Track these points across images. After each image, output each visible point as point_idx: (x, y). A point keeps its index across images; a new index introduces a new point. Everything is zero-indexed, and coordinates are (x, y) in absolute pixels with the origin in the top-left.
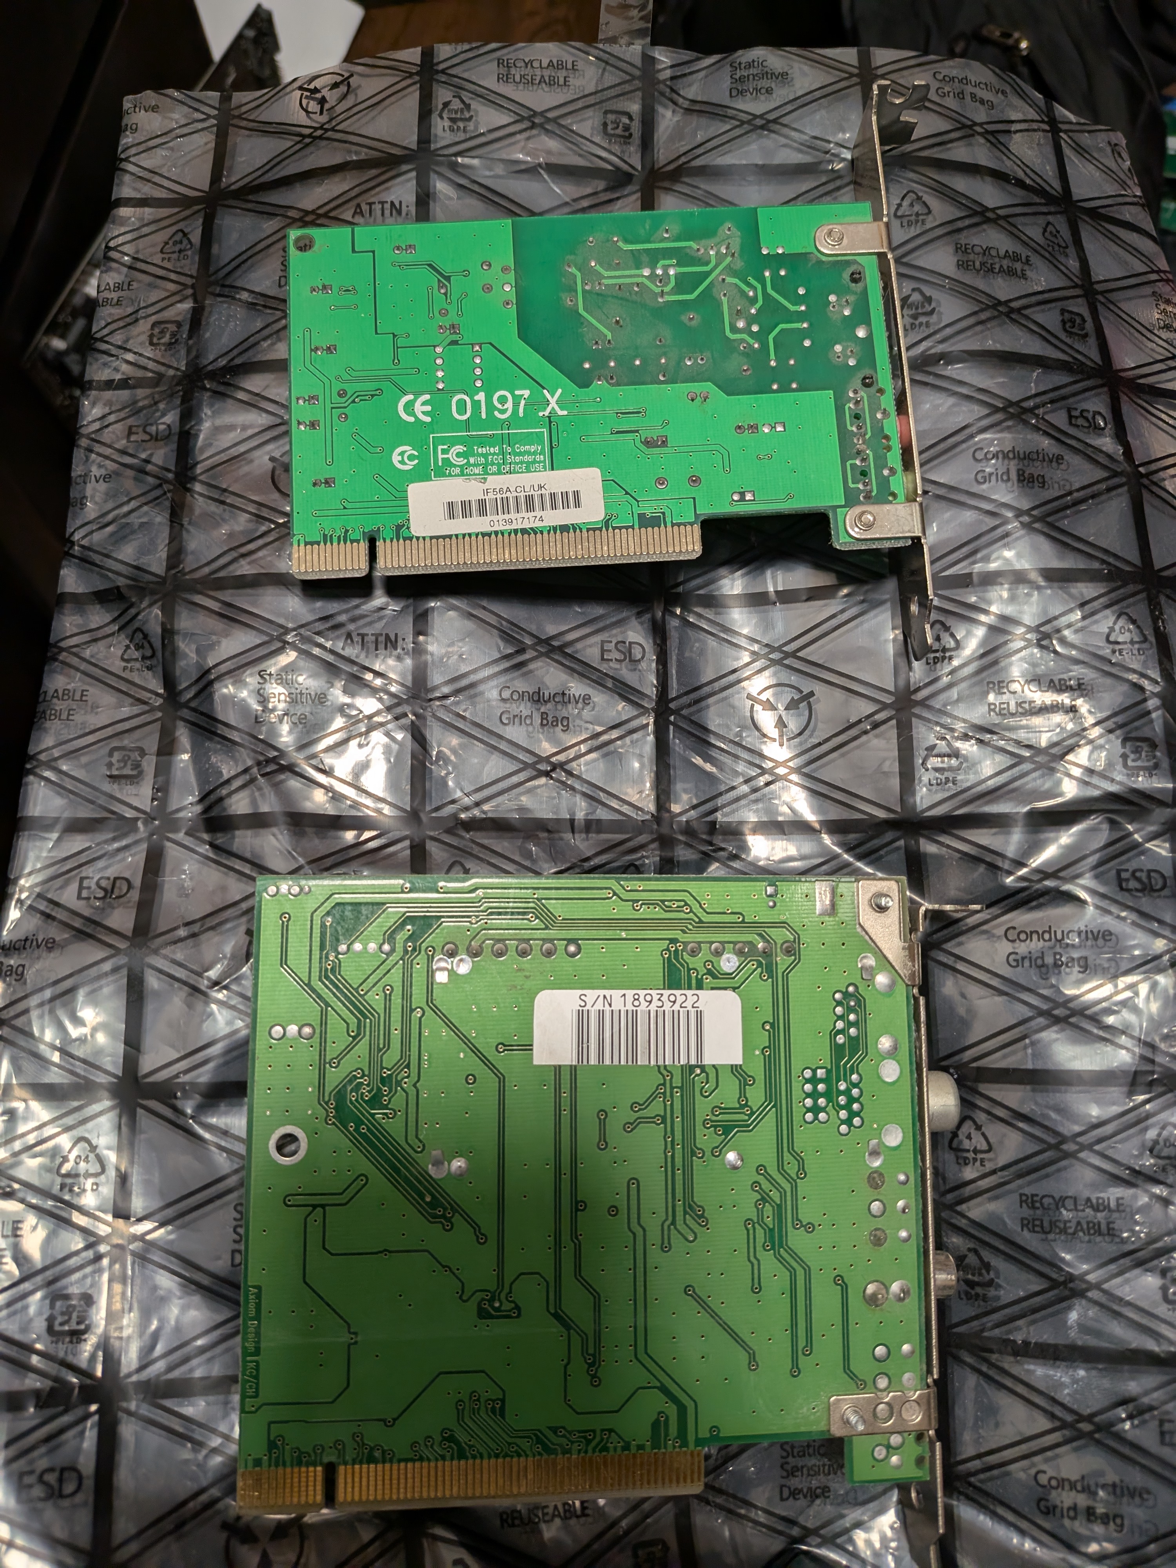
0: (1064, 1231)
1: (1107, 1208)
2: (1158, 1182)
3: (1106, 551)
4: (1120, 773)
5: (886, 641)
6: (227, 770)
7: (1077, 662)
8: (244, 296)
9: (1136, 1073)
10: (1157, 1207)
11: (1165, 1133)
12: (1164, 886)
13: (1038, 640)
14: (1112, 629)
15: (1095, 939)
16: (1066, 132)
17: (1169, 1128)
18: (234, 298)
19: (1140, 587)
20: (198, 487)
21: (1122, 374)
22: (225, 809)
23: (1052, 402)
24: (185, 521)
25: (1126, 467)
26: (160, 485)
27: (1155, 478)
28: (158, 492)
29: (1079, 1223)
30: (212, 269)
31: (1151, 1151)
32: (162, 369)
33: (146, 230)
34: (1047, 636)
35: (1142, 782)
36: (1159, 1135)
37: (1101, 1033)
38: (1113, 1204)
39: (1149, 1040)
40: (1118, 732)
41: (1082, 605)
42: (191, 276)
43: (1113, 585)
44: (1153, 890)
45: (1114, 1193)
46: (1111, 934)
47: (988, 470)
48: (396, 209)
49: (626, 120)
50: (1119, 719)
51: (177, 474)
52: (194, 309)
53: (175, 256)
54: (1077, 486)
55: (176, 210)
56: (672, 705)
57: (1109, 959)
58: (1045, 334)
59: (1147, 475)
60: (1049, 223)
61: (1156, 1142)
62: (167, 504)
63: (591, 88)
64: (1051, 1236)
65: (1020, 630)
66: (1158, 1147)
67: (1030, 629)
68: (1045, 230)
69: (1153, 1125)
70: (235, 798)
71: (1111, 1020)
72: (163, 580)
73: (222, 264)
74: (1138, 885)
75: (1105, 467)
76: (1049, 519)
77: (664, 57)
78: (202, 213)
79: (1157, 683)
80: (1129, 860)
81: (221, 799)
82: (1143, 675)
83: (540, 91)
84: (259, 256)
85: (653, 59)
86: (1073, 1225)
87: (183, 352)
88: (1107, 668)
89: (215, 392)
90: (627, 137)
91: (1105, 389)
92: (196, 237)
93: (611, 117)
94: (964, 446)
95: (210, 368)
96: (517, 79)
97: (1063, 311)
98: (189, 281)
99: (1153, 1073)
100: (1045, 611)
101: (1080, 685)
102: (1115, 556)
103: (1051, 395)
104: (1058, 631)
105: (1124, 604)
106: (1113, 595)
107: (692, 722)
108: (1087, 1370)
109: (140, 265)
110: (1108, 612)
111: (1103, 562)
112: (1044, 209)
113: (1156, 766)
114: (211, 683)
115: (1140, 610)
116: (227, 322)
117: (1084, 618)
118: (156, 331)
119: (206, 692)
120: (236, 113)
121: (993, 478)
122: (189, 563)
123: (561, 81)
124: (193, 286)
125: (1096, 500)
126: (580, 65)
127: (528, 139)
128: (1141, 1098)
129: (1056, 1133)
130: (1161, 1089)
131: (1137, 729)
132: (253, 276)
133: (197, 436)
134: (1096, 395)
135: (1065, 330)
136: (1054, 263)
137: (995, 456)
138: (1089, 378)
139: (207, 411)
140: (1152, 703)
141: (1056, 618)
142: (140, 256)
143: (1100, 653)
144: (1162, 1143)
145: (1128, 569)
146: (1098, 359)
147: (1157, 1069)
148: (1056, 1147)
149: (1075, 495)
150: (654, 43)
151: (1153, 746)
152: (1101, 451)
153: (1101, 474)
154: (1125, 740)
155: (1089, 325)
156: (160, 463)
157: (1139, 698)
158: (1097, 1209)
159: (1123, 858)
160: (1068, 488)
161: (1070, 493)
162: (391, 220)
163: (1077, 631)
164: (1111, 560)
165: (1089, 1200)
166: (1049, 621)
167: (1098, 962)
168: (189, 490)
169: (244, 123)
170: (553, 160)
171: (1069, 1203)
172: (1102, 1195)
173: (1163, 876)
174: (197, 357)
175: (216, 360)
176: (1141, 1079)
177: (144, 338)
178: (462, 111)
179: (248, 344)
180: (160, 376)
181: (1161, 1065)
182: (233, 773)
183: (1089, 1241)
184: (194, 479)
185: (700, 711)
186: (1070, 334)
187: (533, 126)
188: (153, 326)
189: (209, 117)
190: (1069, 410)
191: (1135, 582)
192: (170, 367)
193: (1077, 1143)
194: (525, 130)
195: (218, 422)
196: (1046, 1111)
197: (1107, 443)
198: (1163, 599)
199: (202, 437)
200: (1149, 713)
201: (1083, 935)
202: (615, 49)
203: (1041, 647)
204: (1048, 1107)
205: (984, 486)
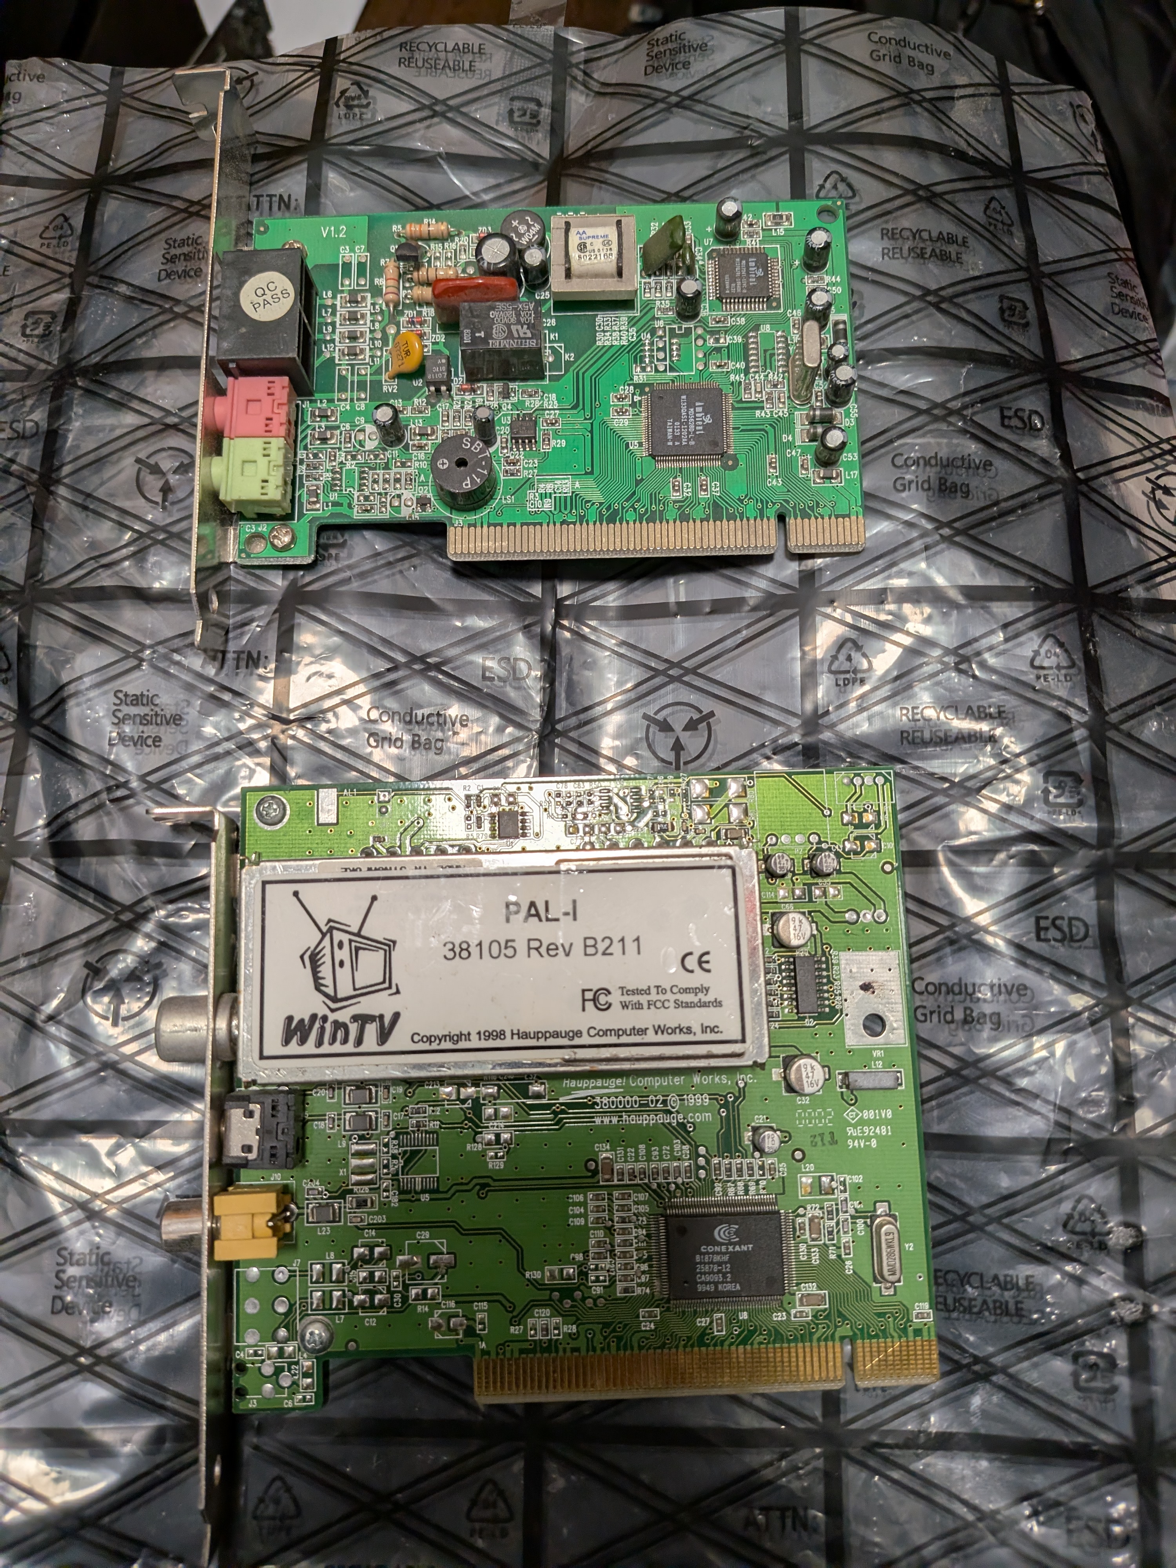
0: (968, 1310)
1: (1016, 1286)
2: (1071, 1259)
3: (1034, 567)
4: (1041, 809)
5: (793, 659)
6: (76, 793)
7: (997, 687)
8: (123, 289)
9: (1050, 1141)
10: (1070, 1287)
11: (1080, 1207)
12: (1086, 936)
13: (956, 664)
14: (1037, 653)
15: (1009, 993)
16: (1019, 94)
17: (1085, 1202)
18: (111, 291)
19: (1070, 606)
20: (62, 491)
21: (1065, 367)
22: (71, 834)
23: (983, 401)
24: (47, 526)
25: (1062, 472)
26: (24, 487)
27: (1095, 484)
28: (22, 494)
29: (985, 1302)
30: (92, 259)
31: (1065, 1225)
32: (32, 362)
33: (25, 212)
34: (966, 659)
35: (1064, 821)
36: (1074, 1208)
37: (1013, 1096)
38: (1021, 1283)
39: (1065, 1105)
40: (1040, 766)
41: (1005, 626)
42: (70, 265)
43: (1042, 604)
44: (1072, 940)
45: (1024, 1271)
46: (1026, 988)
47: (908, 477)
48: (285, 204)
49: (532, 106)
50: (1042, 751)
51: (41, 476)
52: (70, 299)
53: (54, 242)
54: (1006, 494)
55: (59, 192)
56: (559, 727)
57: (1024, 1016)
58: (980, 326)
59: (1086, 481)
60: (993, 199)
61: (1070, 1217)
62: (30, 508)
63: (498, 74)
64: (955, 1315)
65: (937, 653)
66: (1071, 1223)
67: (947, 652)
68: (987, 207)
69: (1067, 1198)
70: (82, 823)
71: (1023, 1082)
72: (22, 589)
73: (103, 252)
74: (1058, 935)
75: (1037, 472)
76: (971, 532)
77: (576, 38)
78: (86, 197)
79: (1084, 711)
80: (1049, 906)
81: (68, 824)
82: (1069, 704)
83: (443, 77)
84: (141, 247)
85: (567, 41)
86: (979, 1303)
87: (56, 346)
88: (1030, 695)
89: (88, 391)
90: (534, 123)
91: (1044, 385)
92: (78, 221)
93: (517, 104)
94: (883, 451)
95: (83, 363)
96: (420, 64)
97: (1002, 298)
98: (67, 269)
99: (1068, 1141)
100: (964, 632)
101: (1000, 713)
102: (1045, 572)
103: (982, 393)
104: (978, 654)
105: (1051, 625)
106: (1039, 615)
107: (581, 744)
108: (990, 1460)
109: (17, 250)
110: (1033, 634)
111: (1031, 578)
112: (990, 183)
113: (1081, 803)
114: (63, 701)
115: (1069, 631)
116: (104, 316)
117: (1007, 640)
118: (30, 321)
119: (58, 710)
120: (127, 90)
121: (913, 486)
122: (48, 572)
123: (467, 66)
124: (71, 276)
125: (1027, 511)
126: (488, 48)
127: (428, 127)
128: (1053, 1168)
129: (962, 1204)
130: (1077, 1159)
131: (1061, 762)
132: (132, 267)
133: (66, 438)
134: (1032, 393)
135: (1003, 320)
136: (995, 244)
137: (916, 462)
138: (1026, 374)
139: (78, 410)
140: (1079, 734)
141: (976, 640)
142: (18, 240)
143: (1023, 678)
144: (1076, 1217)
145: (1057, 586)
146: (1038, 351)
147: (1073, 1136)
148: (962, 1218)
149: (1003, 505)
150: (568, 24)
151: (1078, 780)
152: (1035, 455)
153: (1033, 480)
154: (1047, 775)
155: (1032, 314)
156: (25, 463)
157: (1066, 727)
158: (1004, 1287)
159: (1044, 904)
160: (994, 497)
161: (996, 503)
162: (280, 214)
163: (998, 655)
164: (1039, 576)
165: (996, 1277)
166: (968, 643)
167: (1011, 1018)
168: (52, 493)
169: (135, 104)
170: (454, 150)
171: (975, 1280)
172: (1011, 1272)
173: (1086, 925)
174: (70, 351)
175: (89, 355)
176: (1055, 1148)
177: (17, 329)
178: (359, 97)
179: (123, 340)
180: (31, 369)
181: (1078, 1133)
182: (81, 797)
183: (995, 1322)
184: (58, 482)
185: (588, 733)
186: (1009, 324)
187: (435, 114)
188: (27, 317)
189: (99, 92)
190: (1002, 410)
191: (1063, 601)
192: (41, 360)
193: (985, 1216)
194: (425, 118)
195: (88, 422)
196: (952, 1179)
197: (1043, 446)
198: (1095, 619)
199: (71, 437)
200: (1074, 744)
201: (996, 989)
202: (528, 31)
203: (960, 671)
204: (954, 1175)
205: (904, 495)
